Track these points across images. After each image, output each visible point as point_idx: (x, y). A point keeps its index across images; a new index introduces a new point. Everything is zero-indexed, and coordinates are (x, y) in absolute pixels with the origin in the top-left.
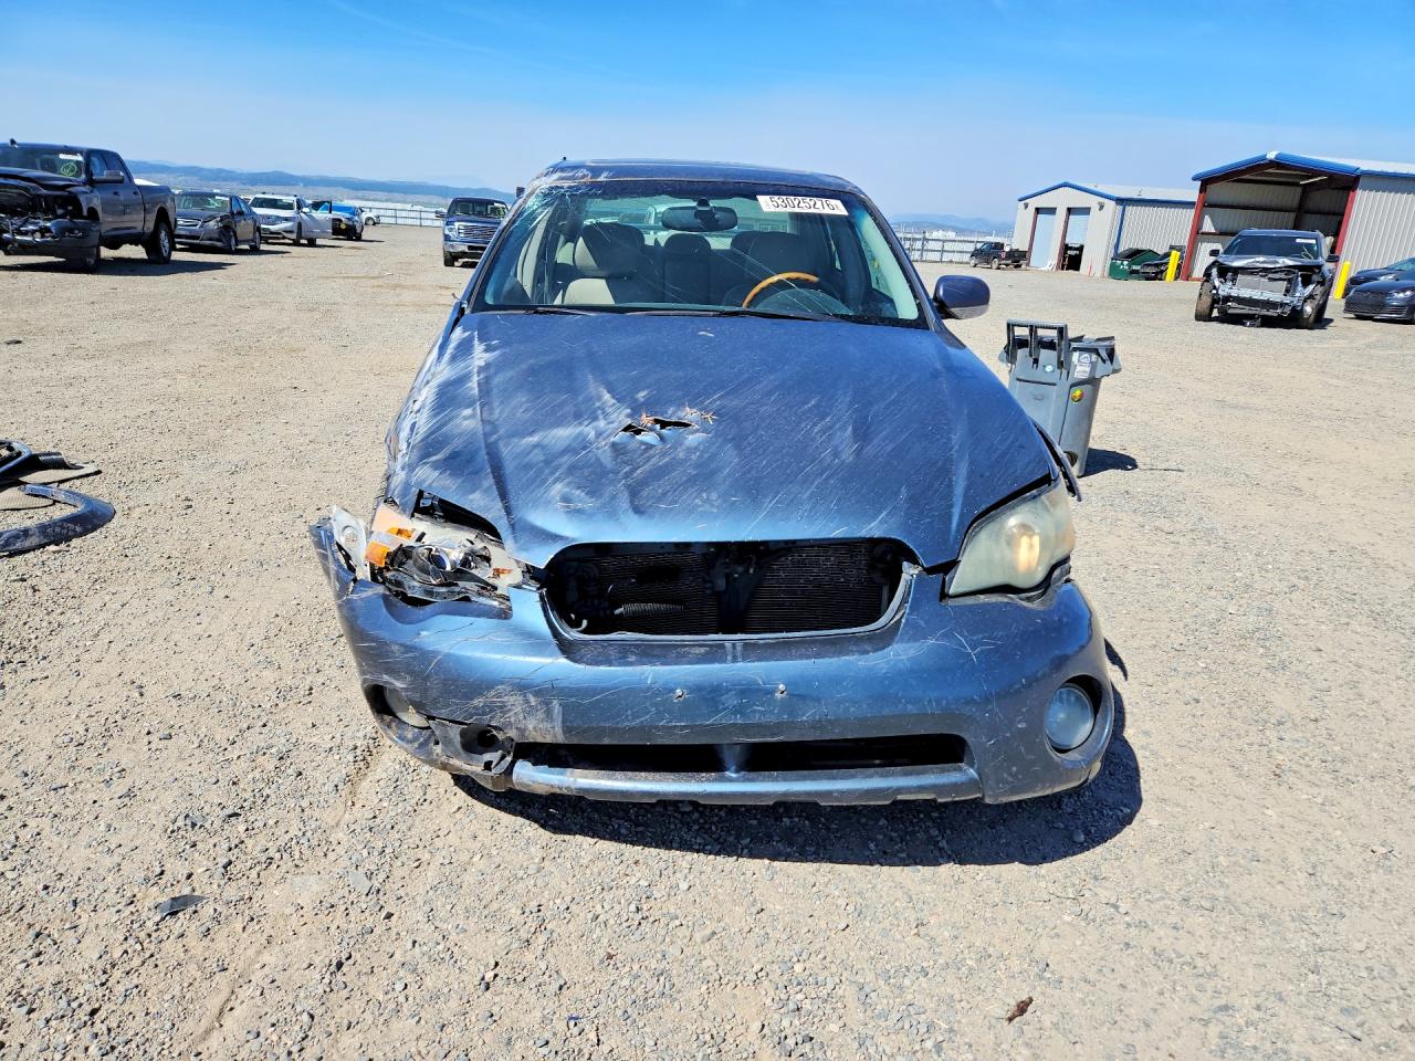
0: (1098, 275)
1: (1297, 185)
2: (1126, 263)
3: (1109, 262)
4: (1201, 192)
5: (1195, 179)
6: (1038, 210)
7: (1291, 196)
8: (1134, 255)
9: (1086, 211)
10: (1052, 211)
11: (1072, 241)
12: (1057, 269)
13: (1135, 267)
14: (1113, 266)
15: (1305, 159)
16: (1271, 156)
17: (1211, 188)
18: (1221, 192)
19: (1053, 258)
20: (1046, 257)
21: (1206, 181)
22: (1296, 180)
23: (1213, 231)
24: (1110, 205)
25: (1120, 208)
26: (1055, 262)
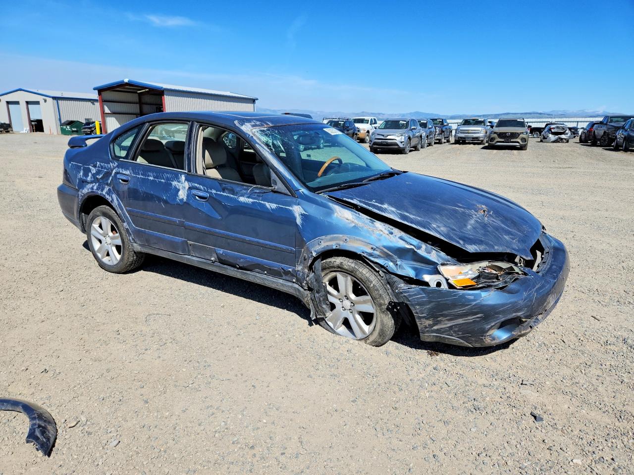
0: (55, 133)
1: (136, 93)
2: (68, 127)
3: (59, 128)
4: (99, 95)
5: (95, 89)
6: (8, 103)
7: (135, 98)
8: (71, 123)
9: (37, 103)
10: (17, 103)
11: (34, 117)
12: (31, 131)
13: (74, 129)
14: (62, 129)
15: (141, 83)
16: (126, 80)
17: (103, 94)
18: (108, 95)
19: (27, 128)
20: (21, 126)
21: (101, 90)
22: (135, 91)
23: (110, 112)
24: (50, 100)
25: (55, 102)
26: (28, 128)
